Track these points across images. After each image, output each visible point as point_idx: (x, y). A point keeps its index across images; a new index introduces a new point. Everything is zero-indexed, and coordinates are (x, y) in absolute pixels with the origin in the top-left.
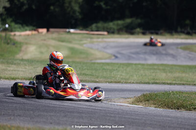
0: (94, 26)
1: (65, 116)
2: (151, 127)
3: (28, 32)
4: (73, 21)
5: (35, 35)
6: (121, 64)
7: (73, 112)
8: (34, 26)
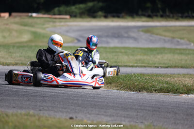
0: (56, 10)
1: (28, 100)
2: (113, 109)
7: (36, 96)
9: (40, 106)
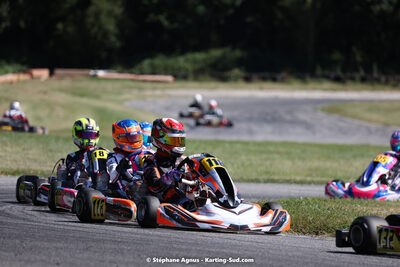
1: (87, 249)
3: (10, 77)
4: (104, 55)
5: (24, 82)
6: (201, 142)
8: (23, 64)
9: (111, 262)
